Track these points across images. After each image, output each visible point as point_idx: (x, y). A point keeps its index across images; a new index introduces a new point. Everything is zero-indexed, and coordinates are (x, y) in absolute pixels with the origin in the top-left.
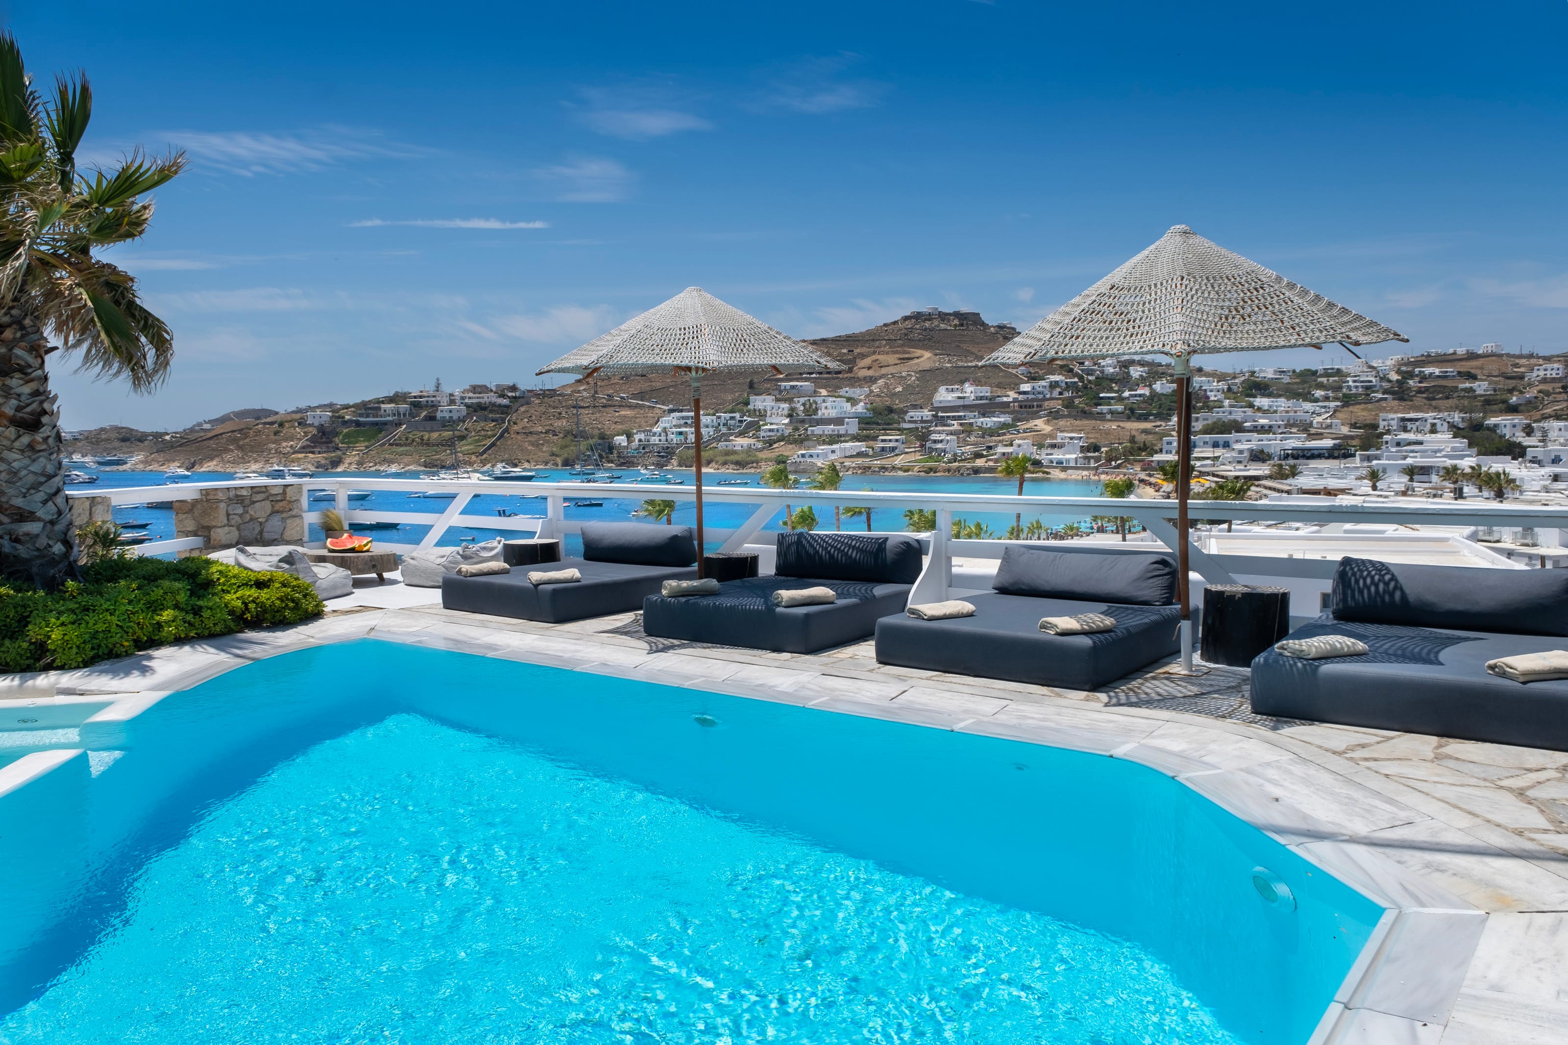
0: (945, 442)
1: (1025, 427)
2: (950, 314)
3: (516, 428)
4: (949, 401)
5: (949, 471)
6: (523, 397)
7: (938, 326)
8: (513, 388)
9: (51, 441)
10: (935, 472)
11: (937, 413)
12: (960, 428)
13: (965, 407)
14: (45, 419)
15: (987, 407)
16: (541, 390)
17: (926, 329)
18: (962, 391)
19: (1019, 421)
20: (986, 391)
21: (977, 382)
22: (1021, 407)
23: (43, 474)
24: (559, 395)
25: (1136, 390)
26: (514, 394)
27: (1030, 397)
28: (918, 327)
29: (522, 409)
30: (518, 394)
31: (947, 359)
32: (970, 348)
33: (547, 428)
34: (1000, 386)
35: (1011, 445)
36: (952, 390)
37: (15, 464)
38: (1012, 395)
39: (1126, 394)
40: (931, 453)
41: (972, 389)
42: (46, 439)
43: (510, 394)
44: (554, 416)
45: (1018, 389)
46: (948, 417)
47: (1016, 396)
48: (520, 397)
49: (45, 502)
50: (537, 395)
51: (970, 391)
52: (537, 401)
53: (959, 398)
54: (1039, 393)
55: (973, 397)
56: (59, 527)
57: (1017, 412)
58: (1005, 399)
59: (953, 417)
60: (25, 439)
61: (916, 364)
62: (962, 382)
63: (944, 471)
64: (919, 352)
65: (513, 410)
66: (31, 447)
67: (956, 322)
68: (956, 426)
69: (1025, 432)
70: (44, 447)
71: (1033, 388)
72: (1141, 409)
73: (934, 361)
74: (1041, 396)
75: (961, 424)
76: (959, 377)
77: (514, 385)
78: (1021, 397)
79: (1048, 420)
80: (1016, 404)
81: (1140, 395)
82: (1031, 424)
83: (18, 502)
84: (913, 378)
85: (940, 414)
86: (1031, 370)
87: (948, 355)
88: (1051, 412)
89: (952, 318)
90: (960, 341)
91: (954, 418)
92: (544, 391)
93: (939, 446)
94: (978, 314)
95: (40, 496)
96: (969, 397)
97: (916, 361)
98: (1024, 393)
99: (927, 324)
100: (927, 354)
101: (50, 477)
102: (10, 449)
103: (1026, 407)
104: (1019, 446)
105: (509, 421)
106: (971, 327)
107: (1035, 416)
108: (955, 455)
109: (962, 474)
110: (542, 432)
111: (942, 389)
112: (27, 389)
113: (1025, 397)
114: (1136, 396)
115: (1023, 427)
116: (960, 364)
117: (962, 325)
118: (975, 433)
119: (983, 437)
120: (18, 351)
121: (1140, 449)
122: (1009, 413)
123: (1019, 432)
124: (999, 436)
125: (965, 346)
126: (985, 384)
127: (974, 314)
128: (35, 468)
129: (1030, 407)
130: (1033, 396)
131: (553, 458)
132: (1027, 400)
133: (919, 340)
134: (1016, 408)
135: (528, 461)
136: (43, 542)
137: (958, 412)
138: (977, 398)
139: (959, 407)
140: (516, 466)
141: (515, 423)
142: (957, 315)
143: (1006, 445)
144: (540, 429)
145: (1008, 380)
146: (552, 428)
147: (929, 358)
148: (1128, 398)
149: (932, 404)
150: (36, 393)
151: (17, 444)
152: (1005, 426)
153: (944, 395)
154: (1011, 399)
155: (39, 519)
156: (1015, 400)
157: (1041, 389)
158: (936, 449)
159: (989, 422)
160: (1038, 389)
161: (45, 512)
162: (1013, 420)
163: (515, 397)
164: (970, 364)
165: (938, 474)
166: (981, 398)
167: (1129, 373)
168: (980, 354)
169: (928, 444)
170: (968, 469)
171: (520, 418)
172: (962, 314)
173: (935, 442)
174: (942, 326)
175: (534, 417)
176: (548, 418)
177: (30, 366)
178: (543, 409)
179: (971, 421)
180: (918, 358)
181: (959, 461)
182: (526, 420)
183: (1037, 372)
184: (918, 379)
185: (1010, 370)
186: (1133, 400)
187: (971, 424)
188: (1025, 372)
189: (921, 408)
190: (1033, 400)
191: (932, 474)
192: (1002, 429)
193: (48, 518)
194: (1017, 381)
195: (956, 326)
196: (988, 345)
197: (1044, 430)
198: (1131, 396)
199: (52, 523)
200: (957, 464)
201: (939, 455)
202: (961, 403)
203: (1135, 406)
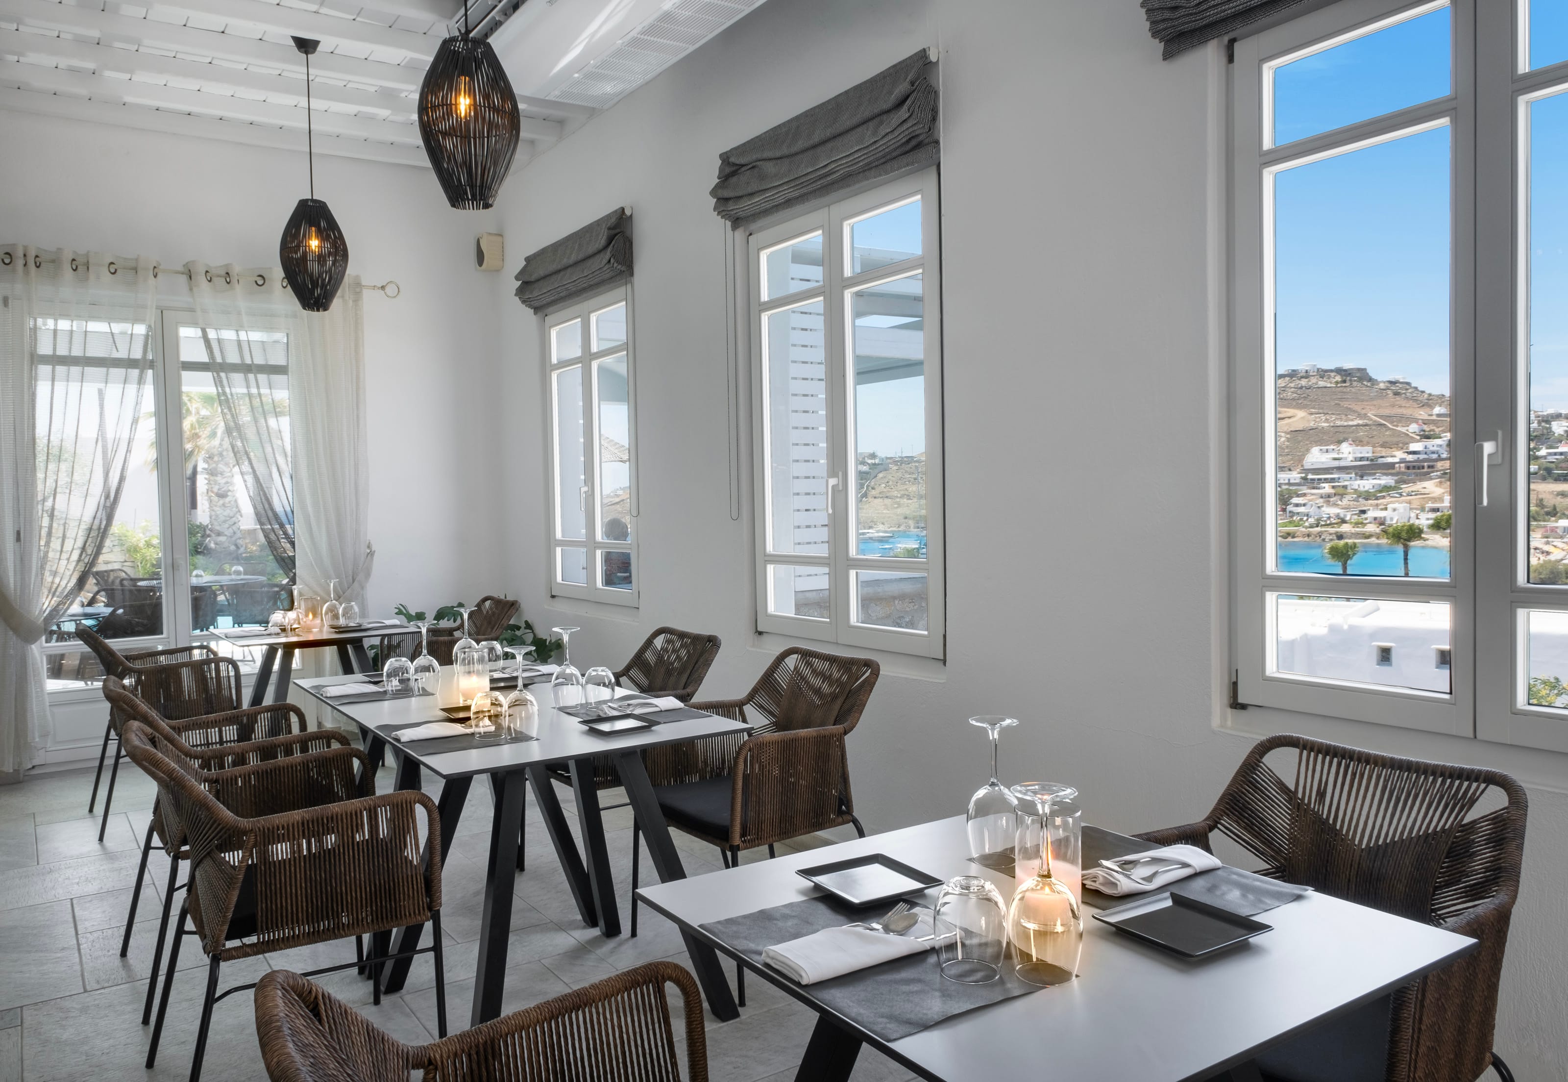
0: (1308, 506)
1: (1410, 489)
2: (1332, 371)
3: (873, 492)
4: (1323, 463)
5: (1309, 536)
6: (882, 464)
7: (1316, 383)
8: (873, 456)
9: (232, 502)
10: (1293, 537)
11: (1307, 476)
12: (1332, 491)
13: (1340, 469)
14: (229, 493)
15: (1363, 470)
16: (900, 457)
17: (1301, 388)
18: (1339, 452)
19: (1405, 482)
20: (1366, 452)
21: (1358, 442)
22: (1408, 468)
23: (229, 516)
24: (916, 461)
25: (1557, 448)
26: (873, 461)
27: (1422, 457)
28: (1292, 385)
29: (881, 475)
30: (877, 461)
31: (1324, 418)
32: (1354, 406)
33: (902, 492)
34: (1384, 445)
35: (1386, 509)
36: (1327, 451)
37: (218, 512)
38: (1399, 455)
39: (1543, 452)
40: (1292, 517)
41: (1350, 449)
42: (230, 502)
43: (870, 461)
44: (909, 481)
45: (1407, 448)
46: (1319, 479)
47: (1405, 456)
48: (878, 464)
49: (228, 528)
50: (895, 463)
51: (1348, 452)
52: (895, 468)
53: (1335, 459)
54: (1433, 453)
55: (1351, 457)
56: (234, 539)
57: (1403, 473)
58: (1390, 460)
59: (1325, 479)
60: (221, 502)
61: (1287, 424)
62: (1340, 442)
63: (1304, 536)
64: (1290, 412)
65: (872, 476)
66: (224, 505)
67: (1338, 378)
68: (1327, 488)
69: (1408, 495)
70: (229, 505)
71: (1426, 447)
72: (1561, 468)
73: (1309, 421)
74: (1435, 456)
75: (1333, 487)
76: (1337, 437)
77: (874, 453)
78: (1410, 458)
79: (1441, 482)
80: (1403, 465)
81: (1561, 454)
82: (1419, 486)
83: (218, 528)
84: (1283, 439)
85: (1310, 476)
86: (1426, 427)
87: (1325, 414)
88: (1446, 473)
89: (1333, 374)
90: (1341, 399)
91: (1326, 481)
92: (902, 458)
93: (1301, 509)
94: (1365, 369)
95: (227, 526)
96: (1346, 458)
97: (1286, 421)
98: (1414, 453)
99: (1304, 382)
100: (1301, 414)
101: (231, 518)
102: (216, 506)
103: (1414, 467)
104: (1394, 510)
105: (868, 486)
106: (1355, 384)
107: (1425, 476)
108: (1319, 520)
109: (1324, 540)
110: (897, 497)
111: (1315, 450)
112: (224, 481)
113: (1415, 457)
114: (1555, 454)
115: (1407, 490)
116: (1339, 423)
117: (1344, 381)
118: (1348, 497)
119: (1358, 501)
120: (220, 466)
121: (1548, 514)
122: (1392, 475)
123: (1401, 495)
124: (1377, 499)
125: (1345, 404)
126: (1368, 444)
127: (1359, 370)
128: (226, 513)
129: (1419, 468)
130: (1426, 456)
131: (906, 520)
132: (1418, 461)
133: (1293, 399)
134: (1403, 470)
135: (883, 524)
136: (226, 544)
137: (1332, 474)
138: (1356, 459)
139: (1333, 468)
140: (870, 528)
141: (873, 488)
142: (1339, 371)
143: (1382, 509)
144: (895, 493)
145: (1395, 439)
146: (907, 493)
147: (1303, 418)
148: (1545, 457)
149: (1302, 466)
150: (227, 483)
151: (218, 504)
152: (1387, 488)
153: (1317, 457)
154: (1396, 460)
155: (226, 535)
156: (1402, 461)
157: (1435, 448)
158: (1298, 513)
159: (1367, 484)
160: (1432, 449)
161: (228, 532)
162: (1397, 482)
163: (875, 464)
164: (1351, 423)
165: (1295, 540)
166: (1361, 459)
167: (1550, 428)
168: (1363, 412)
169: (1290, 508)
170: (1331, 534)
171: (878, 483)
172: (1345, 371)
173: (1297, 505)
174: (1322, 383)
175: (890, 483)
176: (904, 484)
177: (224, 472)
178: (899, 474)
179: (1346, 483)
180: (1289, 418)
181: (1322, 526)
182: (884, 485)
183: (1433, 430)
184: (1288, 440)
185: (1399, 429)
186: (1551, 459)
187: (1345, 487)
188: (1417, 431)
189: (1290, 470)
190: (1425, 460)
191: (1290, 539)
192: (1381, 491)
193: (229, 535)
194: (1407, 440)
195: (1337, 383)
196: (1375, 403)
197: (1433, 493)
198: (1550, 454)
199: (231, 537)
200: (1319, 529)
201: (1301, 520)
202: (1336, 464)
203: (1553, 465)
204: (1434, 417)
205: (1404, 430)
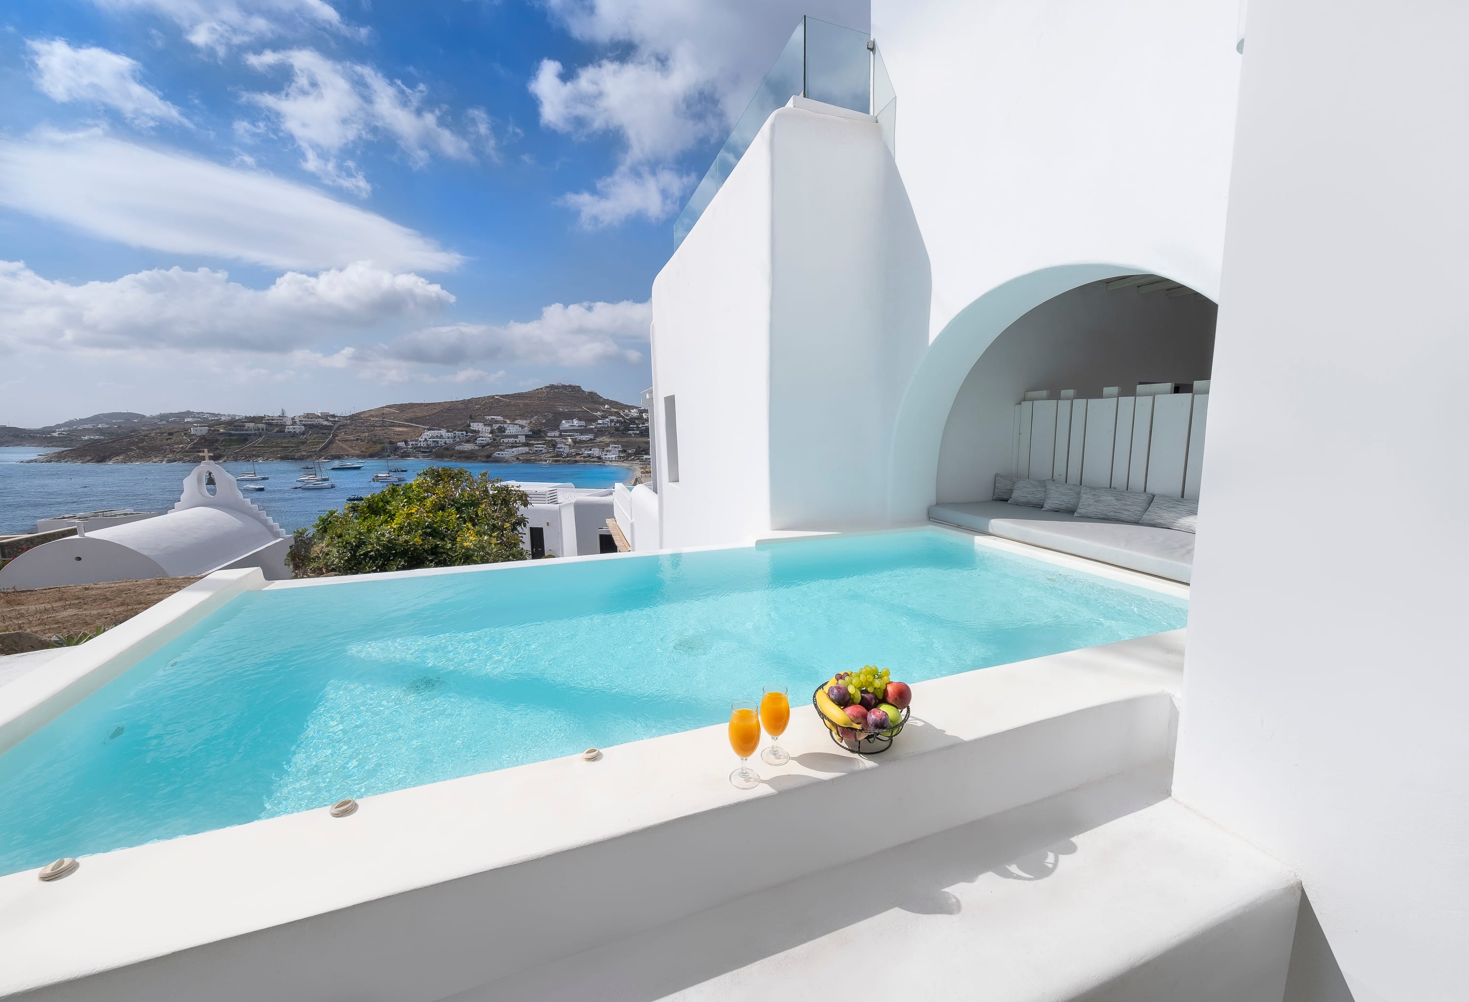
1: (598, 441)
2: (567, 386)
4: (567, 428)
6: (339, 421)
7: (561, 391)
8: (333, 415)
10: (558, 462)
11: (561, 434)
12: (571, 441)
13: (574, 431)
15: (583, 431)
17: (556, 393)
18: (573, 423)
19: (597, 437)
20: (583, 423)
21: (580, 419)
22: (597, 431)
26: (333, 419)
27: (602, 425)
28: (552, 391)
30: (336, 419)
31: (566, 407)
32: (576, 403)
34: (589, 421)
36: (568, 422)
38: (594, 425)
40: (557, 453)
41: (577, 422)
43: (331, 419)
45: (597, 422)
46: (566, 436)
47: (596, 426)
48: (337, 421)
53: (572, 426)
57: (596, 433)
62: (573, 419)
65: (334, 428)
68: (569, 439)
71: (603, 422)
85: (563, 434)
88: (609, 434)
90: (572, 399)
91: (569, 436)
94: (579, 387)
96: (576, 426)
98: (599, 424)
99: (557, 390)
103: (599, 431)
104: (595, 450)
105: (332, 434)
106: (576, 393)
108: (568, 454)
111: (564, 422)
113: (600, 426)
116: (572, 410)
119: (581, 446)
122: (592, 434)
124: (587, 445)
125: (573, 402)
126: (583, 420)
132: (601, 428)
137: (570, 433)
138: (579, 426)
142: (571, 386)
143: (590, 449)
144: (352, 438)
145: (593, 418)
146: (359, 438)
149: (559, 429)
153: (565, 425)
154: (593, 427)
156: (595, 428)
158: (560, 451)
159: (584, 438)
160: (605, 422)
163: (335, 421)
164: (576, 410)
166: (581, 426)
168: (580, 406)
169: (556, 449)
170: (573, 461)
171: (339, 432)
173: (559, 447)
174: (564, 392)
175: (348, 432)
176: (356, 432)
179: (576, 437)
184: (552, 416)
185: (593, 413)
189: (554, 431)
195: (570, 392)
196: (584, 402)
197: (605, 443)
200: (568, 459)
201: (561, 454)
202: (572, 428)
203: (643, 431)
204: (605, 409)
205: (595, 414)
